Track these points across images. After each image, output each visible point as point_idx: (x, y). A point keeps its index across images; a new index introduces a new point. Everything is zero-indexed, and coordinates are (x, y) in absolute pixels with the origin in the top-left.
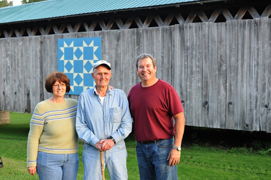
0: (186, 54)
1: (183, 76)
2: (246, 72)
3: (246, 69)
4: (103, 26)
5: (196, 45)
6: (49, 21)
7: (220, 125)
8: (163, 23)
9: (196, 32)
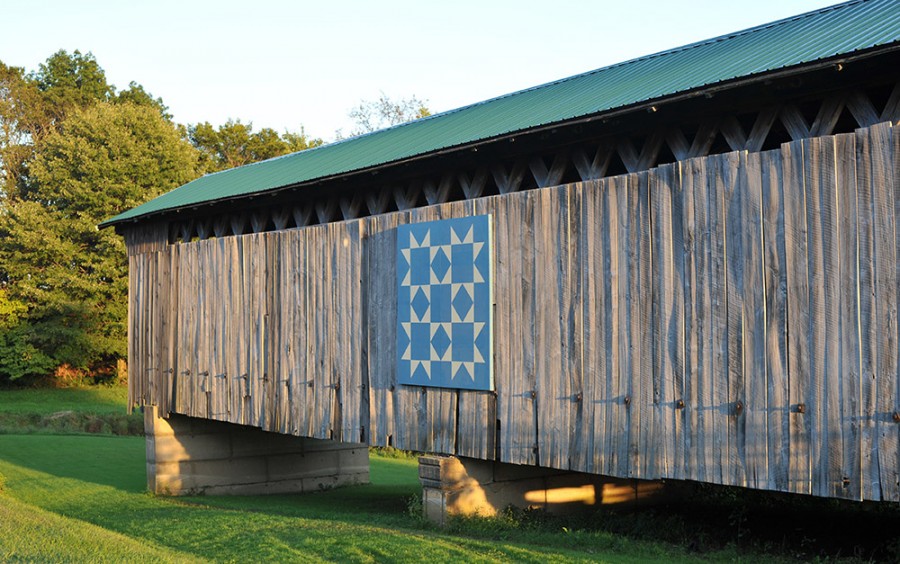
0: (686, 255)
1: (679, 326)
2: (838, 305)
3: (838, 297)
4: (502, 182)
5: (709, 225)
6: (373, 174)
7: (776, 481)
8: (636, 161)
9: (708, 185)
